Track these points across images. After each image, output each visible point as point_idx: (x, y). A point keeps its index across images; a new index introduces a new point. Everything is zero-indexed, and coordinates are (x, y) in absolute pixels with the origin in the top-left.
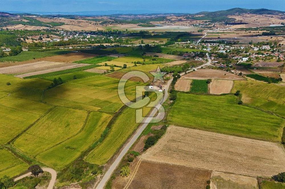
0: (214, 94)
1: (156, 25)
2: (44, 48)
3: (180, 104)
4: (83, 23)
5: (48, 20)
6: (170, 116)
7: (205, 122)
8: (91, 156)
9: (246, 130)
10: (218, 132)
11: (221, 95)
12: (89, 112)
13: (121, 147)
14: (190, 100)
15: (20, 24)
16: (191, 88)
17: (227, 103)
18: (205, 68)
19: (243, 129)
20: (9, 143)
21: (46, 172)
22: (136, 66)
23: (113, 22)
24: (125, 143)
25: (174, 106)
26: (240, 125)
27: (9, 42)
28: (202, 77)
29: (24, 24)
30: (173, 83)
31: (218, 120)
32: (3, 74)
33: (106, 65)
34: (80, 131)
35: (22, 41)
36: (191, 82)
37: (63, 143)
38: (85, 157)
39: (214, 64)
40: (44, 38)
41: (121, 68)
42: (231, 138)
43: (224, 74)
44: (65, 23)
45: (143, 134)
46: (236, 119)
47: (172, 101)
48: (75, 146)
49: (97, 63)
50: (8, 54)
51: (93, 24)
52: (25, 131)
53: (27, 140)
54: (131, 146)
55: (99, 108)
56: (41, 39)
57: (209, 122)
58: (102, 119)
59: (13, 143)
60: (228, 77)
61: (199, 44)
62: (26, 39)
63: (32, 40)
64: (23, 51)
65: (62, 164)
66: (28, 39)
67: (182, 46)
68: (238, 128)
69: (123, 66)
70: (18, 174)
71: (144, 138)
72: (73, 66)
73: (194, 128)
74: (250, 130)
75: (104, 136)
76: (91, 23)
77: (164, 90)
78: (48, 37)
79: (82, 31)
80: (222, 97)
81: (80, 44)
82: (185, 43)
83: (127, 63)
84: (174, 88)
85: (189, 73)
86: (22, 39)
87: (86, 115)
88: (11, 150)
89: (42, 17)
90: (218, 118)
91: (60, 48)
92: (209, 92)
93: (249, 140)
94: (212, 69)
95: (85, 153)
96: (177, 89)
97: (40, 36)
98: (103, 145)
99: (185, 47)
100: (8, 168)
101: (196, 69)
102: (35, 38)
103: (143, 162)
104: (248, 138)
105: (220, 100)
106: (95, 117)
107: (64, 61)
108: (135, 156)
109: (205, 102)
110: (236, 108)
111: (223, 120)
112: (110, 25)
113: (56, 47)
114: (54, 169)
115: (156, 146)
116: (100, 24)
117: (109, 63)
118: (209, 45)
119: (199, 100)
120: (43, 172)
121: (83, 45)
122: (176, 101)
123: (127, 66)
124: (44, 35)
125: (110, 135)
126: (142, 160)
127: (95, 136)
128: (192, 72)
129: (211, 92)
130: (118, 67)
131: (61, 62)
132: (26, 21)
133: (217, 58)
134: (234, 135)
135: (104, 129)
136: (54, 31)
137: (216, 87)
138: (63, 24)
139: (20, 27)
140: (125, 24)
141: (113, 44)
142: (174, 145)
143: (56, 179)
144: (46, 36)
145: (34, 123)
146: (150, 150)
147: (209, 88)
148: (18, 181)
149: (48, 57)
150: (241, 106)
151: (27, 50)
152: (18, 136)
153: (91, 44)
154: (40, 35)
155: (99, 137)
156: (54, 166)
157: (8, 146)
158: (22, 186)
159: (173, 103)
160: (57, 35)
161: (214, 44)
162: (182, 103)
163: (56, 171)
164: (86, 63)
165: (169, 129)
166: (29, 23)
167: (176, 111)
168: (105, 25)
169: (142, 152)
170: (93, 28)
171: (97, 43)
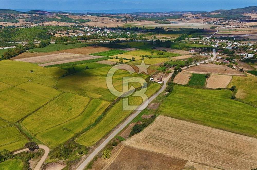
0: (210, 88)
1: (172, 22)
2: (68, 41)
3: (174, 96)
4: (106, 20)
5: (77, 18)
6: (162, 106)
7: (194, 114)
8: (82, 138)
9: (231, 124)
10: (203, 124)
11: (217, 89)
12: (91, 99)
13: (111, 132)
14: (185, 92)
15: (54, 20)
16: (189, 81)
17: (221, 97)
18: (207, 63)
19: (229, 123)
20: (18, 122)
21: (41, 148)
22: (143, 59)
23: (132, 20)
24: (115, 128)
25: (169, 98)
26: (227, 119)
27: (41, 36)
28: (203, 71)
29: (57, 20)
30: (173, 76)
31: (206, 113)
32: (30, 63)
33: (117, 58)
34: (79, 115)
35: (52, 35)
36: (191, 75)
37: (62, 125)
38: (76, 139)
39: (218, 60)
40: (70, 33)
41: (129, 61)
42: (215, 131)
43: (225, 69)
44: (92, 20)
45: (133, 122)
46: (225, 113)
47: (167, 93)
48: (71, 128)
49: (110, 56)
50: (38, 46)
51: (115, 21)
52: (34, 112)
53: (33, 120)
54: (119, 131)
55: (101, 96)
56: (67, 33)
57: (198, 114)
58: (101, 106)
59: (21, 122)
60: (228, 72)
61: (209, 40)
62: (55, 34)
63: (60, 34)
64: (50, 43)
65: (56, 143)
66: (56, 33)
67: (192, 41)
68: (225, 122)
69: (131, 59)
70: (18, 148)
71: (133, 125)
73: (182, 119)
74: (236, 124)
75: (98, 121)
76: (113, 20)
77: (164, 82)
78: (74, 32)
79: (104, 27)
80: (217, 91)
81: (99, 38)
82: (196, 39)
83: (136, 56)
84: (173, 81)
85: (191, 67)
86: (52, 33)
87: (88, 101)
88: (18, 128)
89: (73, 14)
90: (207, 111)
91: (81, 42)
92: (206, 86)
93: (232, 135)
94: (215, 64)
95: (77, 135)
96: (175, 82)
98: (95, 129)
99: (194, 43)
100: (12, 143)
101: (198, 64)
102: (63, 33)
103: (126, 147)
104: (232, 132)
105: (214, 94)
106: (95, 104)
107: (82, 54)
108: (120, 141)
109: (199, 95)
110: (227, 103)
111: (211, 113)
112: (130, 22)
113: (79, 40)
114: (48, 146)
115: (141, 133)
116: (121, 21)
117: (120, 56)
118: (218, 41)
119: (194, 93)
120: (38, 148)
121: (102, 40)
122: (172, 93)
123: (135, 59)
124: (70, 31)
125: (103, 121)
126: (125, 145)
127: (91, 120)
128: (194, 66)
129: (207, 86)
130: (126, 59)
131: (80, 54)
132: (59, 18)
133: (223, 54)
134: (218, 128)
135: (100, 114)
136: (80, 26)
137: (214, 81)
138: (89, 21)
139: (54, 23)
140: (144, 21)
141: (128, 39)
142: (158, 134)
143: (47, 156)
144: (72, 31)
145: (43, 106)
146: (136, 137)
147: (207, 82)
148: (16, 155)
149: (69, 50)
150: (234, 101)
151: (54, 43)
152: (27, 116)
153: (109, 39)
154: (68, 30)
155: (93, 121)
156: (49, 145)
157: (18, 124)
158: (19, 159)
159: (168, 95)
160: (81, 30)
161: (223, 41)
162: (177, 96)
163: (50, 148)
164: (100, 56)
165: (158, 118)
166: (61, 19)
167: (169, 102)
168: (125, 22)
169: (127, 138)
170: (114, 25)
171: (114, 38)
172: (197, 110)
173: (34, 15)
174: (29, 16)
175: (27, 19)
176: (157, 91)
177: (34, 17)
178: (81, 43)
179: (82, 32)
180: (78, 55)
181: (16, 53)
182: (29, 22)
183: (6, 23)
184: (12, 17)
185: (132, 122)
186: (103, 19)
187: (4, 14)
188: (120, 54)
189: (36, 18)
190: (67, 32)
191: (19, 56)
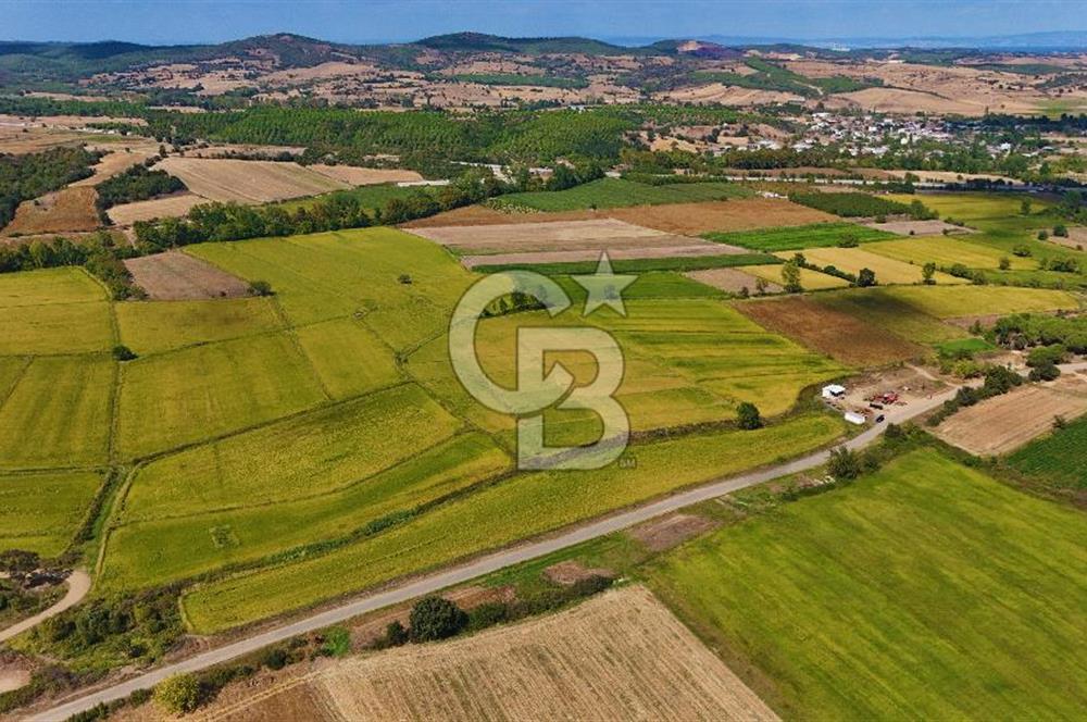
2: (680, 172)
3: (839, 505)
4: (955, 85)
5: (828, 70)
6: (704, 543)
8: (219, 589)
12: (463, 431)
13: (342, 599)
15: (719, 81)
16: (1032, 442)
20: (138, 461)
21: (68, 585)
22: (929, 282)
24: (373, 589)
25: (795, 507)
29: (729, 82)
34: (335, 491)
35: (636, 143)
37: (232, 513)
40: (726, 135)
41: (846, 283)
44: (886, 82)
47: (824, 481)
50: (545, 184)
51: (1001, 87)
52: (222, 437)
56: (712, 138)
58: (462, 469)
59: (143, 465)
62: (657, 137)
63: (675, 141)
64: (605, 176)
66: (665, 135)
69: (857, 275)
72: (676, 249)
73: (709, 642)
76: (991, 83)
77: (881, 418)
78: (742, 134)
81: (829, 166)
83: (911, 263)
84: (938, 423)
86: (644, 134)
87: (445, 436)
88: (110, 484)
89: (822, 55)
91: (730, 179)
96: (945, 430)
97: (718, 127)
102: (694, 135)
106: (453, 455)
107: (674, 228)
111: (913, 660)
112: (1077, 93)
113: (728, 170)
116: (1037, 87)
117: (827, 255)
120: (59, 583)
121: (832, 173)
122: (848, 485)
123: (878, 280)
126: (312, 680)
127: (351, 522)
130: (840, 275)
132: (745, 71)
135: (410, 507)
136: (799, 109)
138: (873, 84)
139: (712, 92)
144: (738, 127)
152: (183, 449)
153: (871, 171)
154: (722, 123)
155: (348, 531)
156: (100, 579)
159: (809, 491)
160: (784, 125)
162: (855, 505)
163: (87, 596)
164: (737, 245)
165: (608, 597)
166: (751, 78)
167: (766, 530)
168: (1052, 93)
169: (365, 648)
170: (973, 106)
171: (903, 167)
172: (861, 612)
173: (658, 60)
174: (635, 65)
175: (627, 74)
176: (782, 461)
177: (653, 67)
178: (726, 181)
179: (781, 134)
180: (649, 232)
181: (442, 204)
182: (624, 89)
183: (541, 91)
184: (578, 67)
185: (479, 581)
186: (947, 78)
187: (554, 56)
188: (841, 246)
189: (662, 71)
190: (714, 131)
191: (439, 216)
